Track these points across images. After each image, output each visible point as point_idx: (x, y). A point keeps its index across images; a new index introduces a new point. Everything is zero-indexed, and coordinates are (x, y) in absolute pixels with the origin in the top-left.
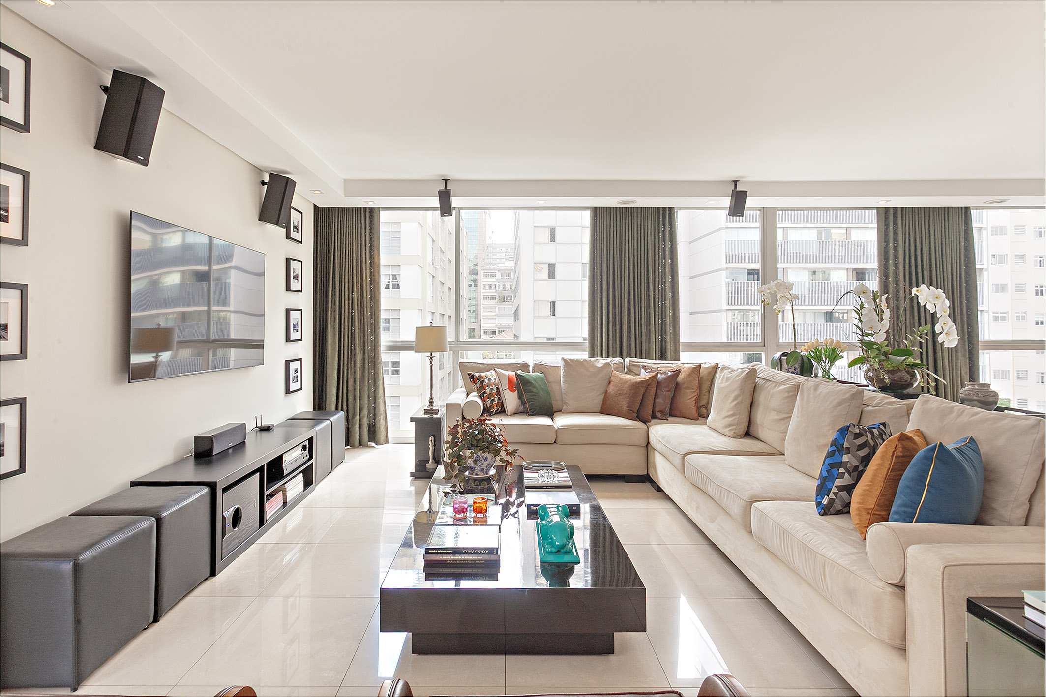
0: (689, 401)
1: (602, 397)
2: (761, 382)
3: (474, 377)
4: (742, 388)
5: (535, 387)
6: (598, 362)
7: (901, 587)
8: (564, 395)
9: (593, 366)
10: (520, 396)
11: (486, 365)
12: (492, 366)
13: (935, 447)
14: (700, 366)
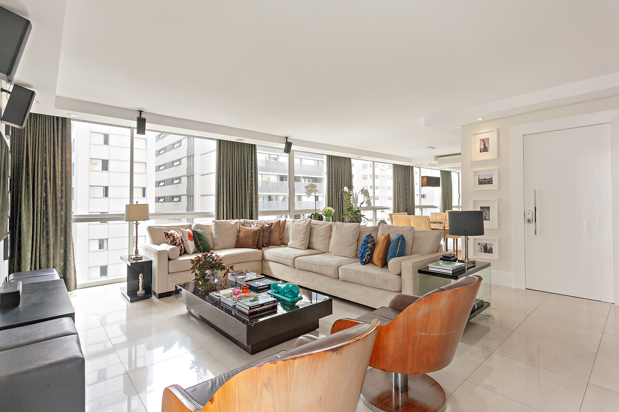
0: (276, 237)
1: (235, 239)
2: (314, 226)
3: (169, 234)
4: (307, 228)
5: (203, 237)
6: (232, 222)
7: (400, 275)
8: (215, 241)
9: (230, 224)
10: (196, 243)
11: (167, 227)
12: (171, 227)
13: (401, 236)
14: (280, 221)
